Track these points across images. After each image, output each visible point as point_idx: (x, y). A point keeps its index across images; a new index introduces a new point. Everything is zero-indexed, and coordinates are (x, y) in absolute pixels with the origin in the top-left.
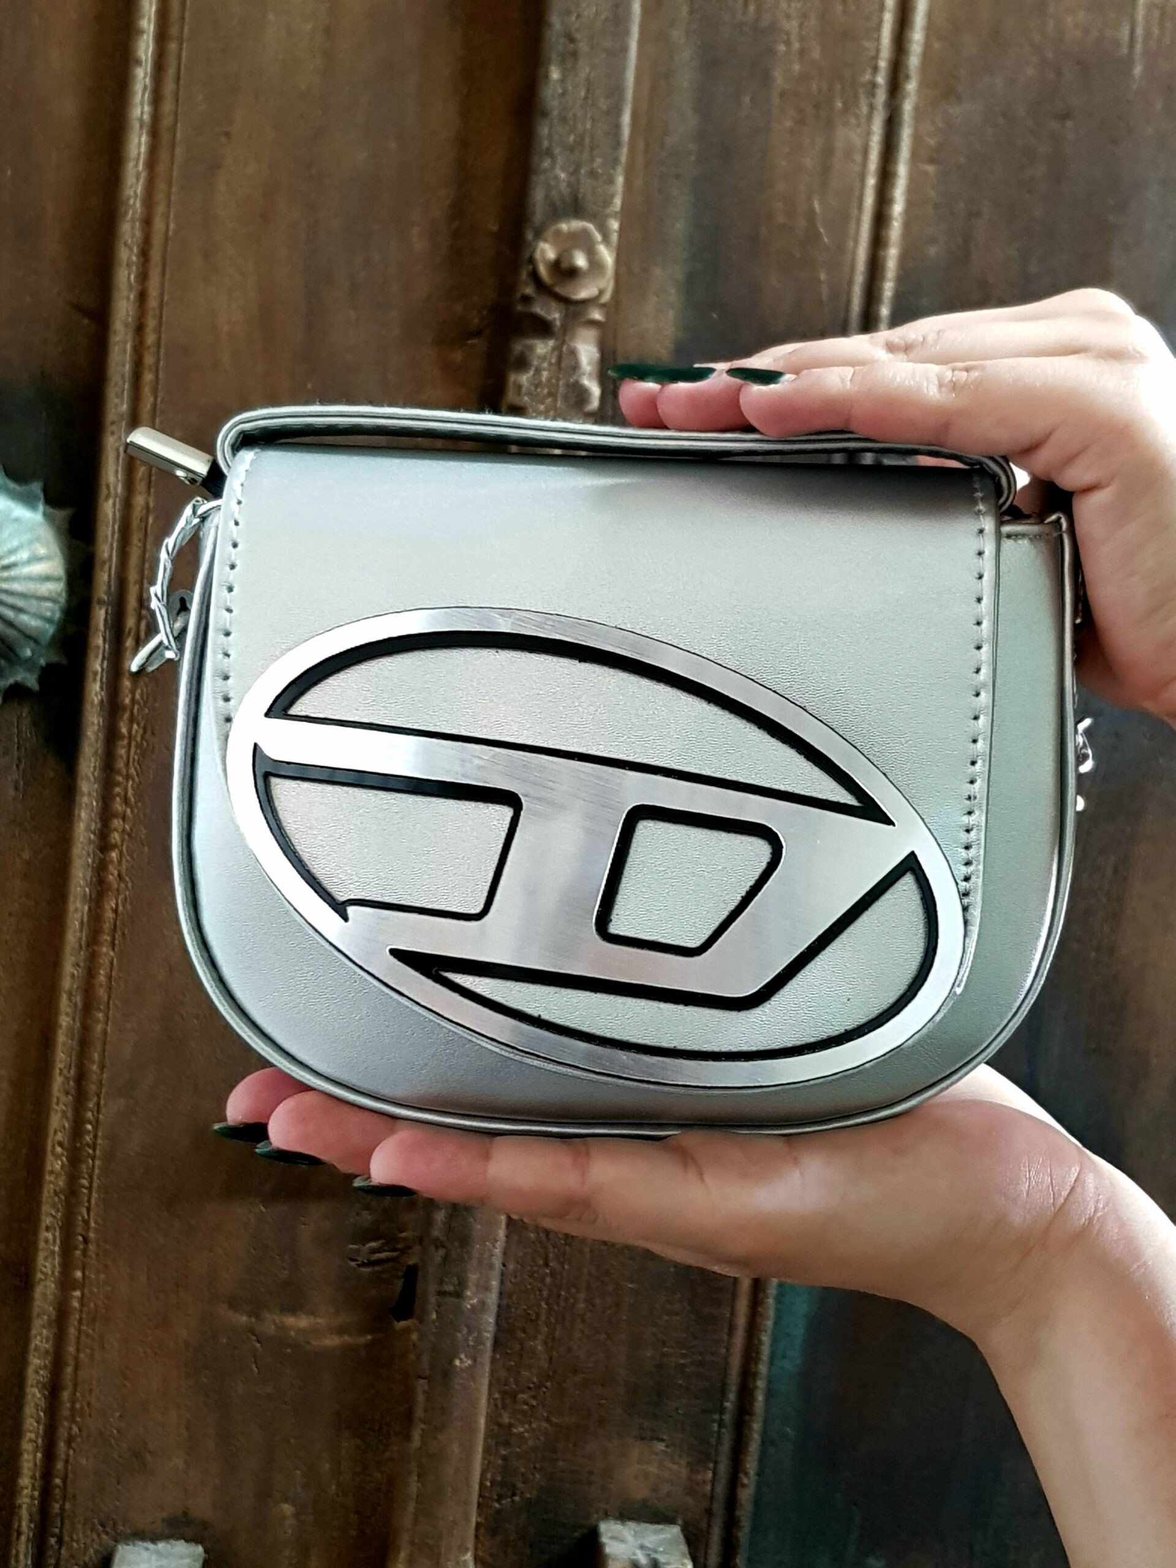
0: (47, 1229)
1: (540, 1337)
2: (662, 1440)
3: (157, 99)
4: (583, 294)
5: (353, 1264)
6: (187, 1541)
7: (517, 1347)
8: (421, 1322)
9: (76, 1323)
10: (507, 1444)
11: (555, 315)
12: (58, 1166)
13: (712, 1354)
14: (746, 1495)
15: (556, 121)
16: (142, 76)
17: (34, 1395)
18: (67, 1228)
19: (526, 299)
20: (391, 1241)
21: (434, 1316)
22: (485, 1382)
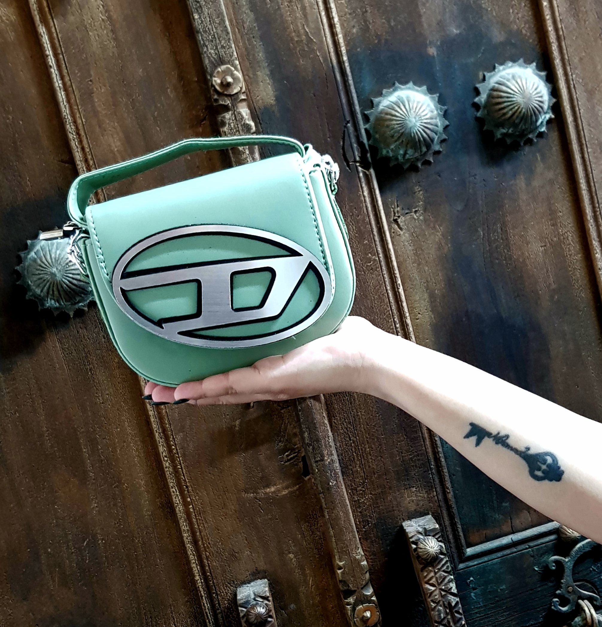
0: (172, 488)
1: (358, 466)
2: (414, 487)
3: (62, 78)
4: (235, 91)
5: (282, 463)
6: (261, 579)
7: (351, 472)
8: (313, 474)
9: (194, 517)
10: (360, 507)
11: (228, 102)
12: (168, 465)
13: (420, 451)
14: (450, 496)
15: (203, 33)
16: (54, 71)
17: (189, 546)
18: (179, 485)
19: (216, 100)
20: (292, 450)
21: (317, 471)
22: (343, 487)
